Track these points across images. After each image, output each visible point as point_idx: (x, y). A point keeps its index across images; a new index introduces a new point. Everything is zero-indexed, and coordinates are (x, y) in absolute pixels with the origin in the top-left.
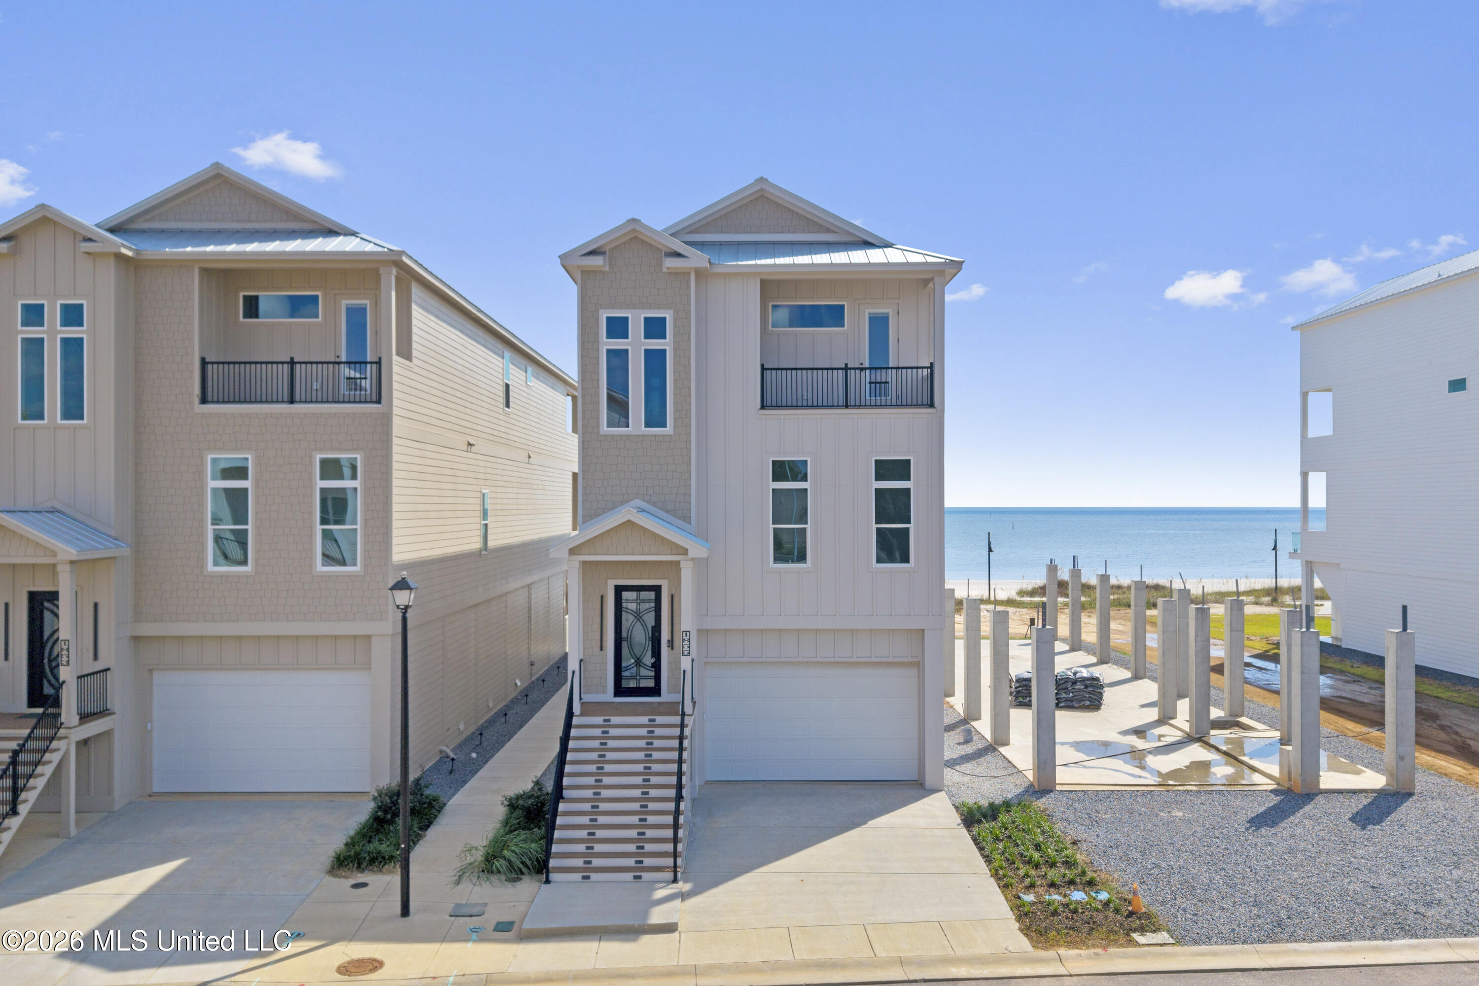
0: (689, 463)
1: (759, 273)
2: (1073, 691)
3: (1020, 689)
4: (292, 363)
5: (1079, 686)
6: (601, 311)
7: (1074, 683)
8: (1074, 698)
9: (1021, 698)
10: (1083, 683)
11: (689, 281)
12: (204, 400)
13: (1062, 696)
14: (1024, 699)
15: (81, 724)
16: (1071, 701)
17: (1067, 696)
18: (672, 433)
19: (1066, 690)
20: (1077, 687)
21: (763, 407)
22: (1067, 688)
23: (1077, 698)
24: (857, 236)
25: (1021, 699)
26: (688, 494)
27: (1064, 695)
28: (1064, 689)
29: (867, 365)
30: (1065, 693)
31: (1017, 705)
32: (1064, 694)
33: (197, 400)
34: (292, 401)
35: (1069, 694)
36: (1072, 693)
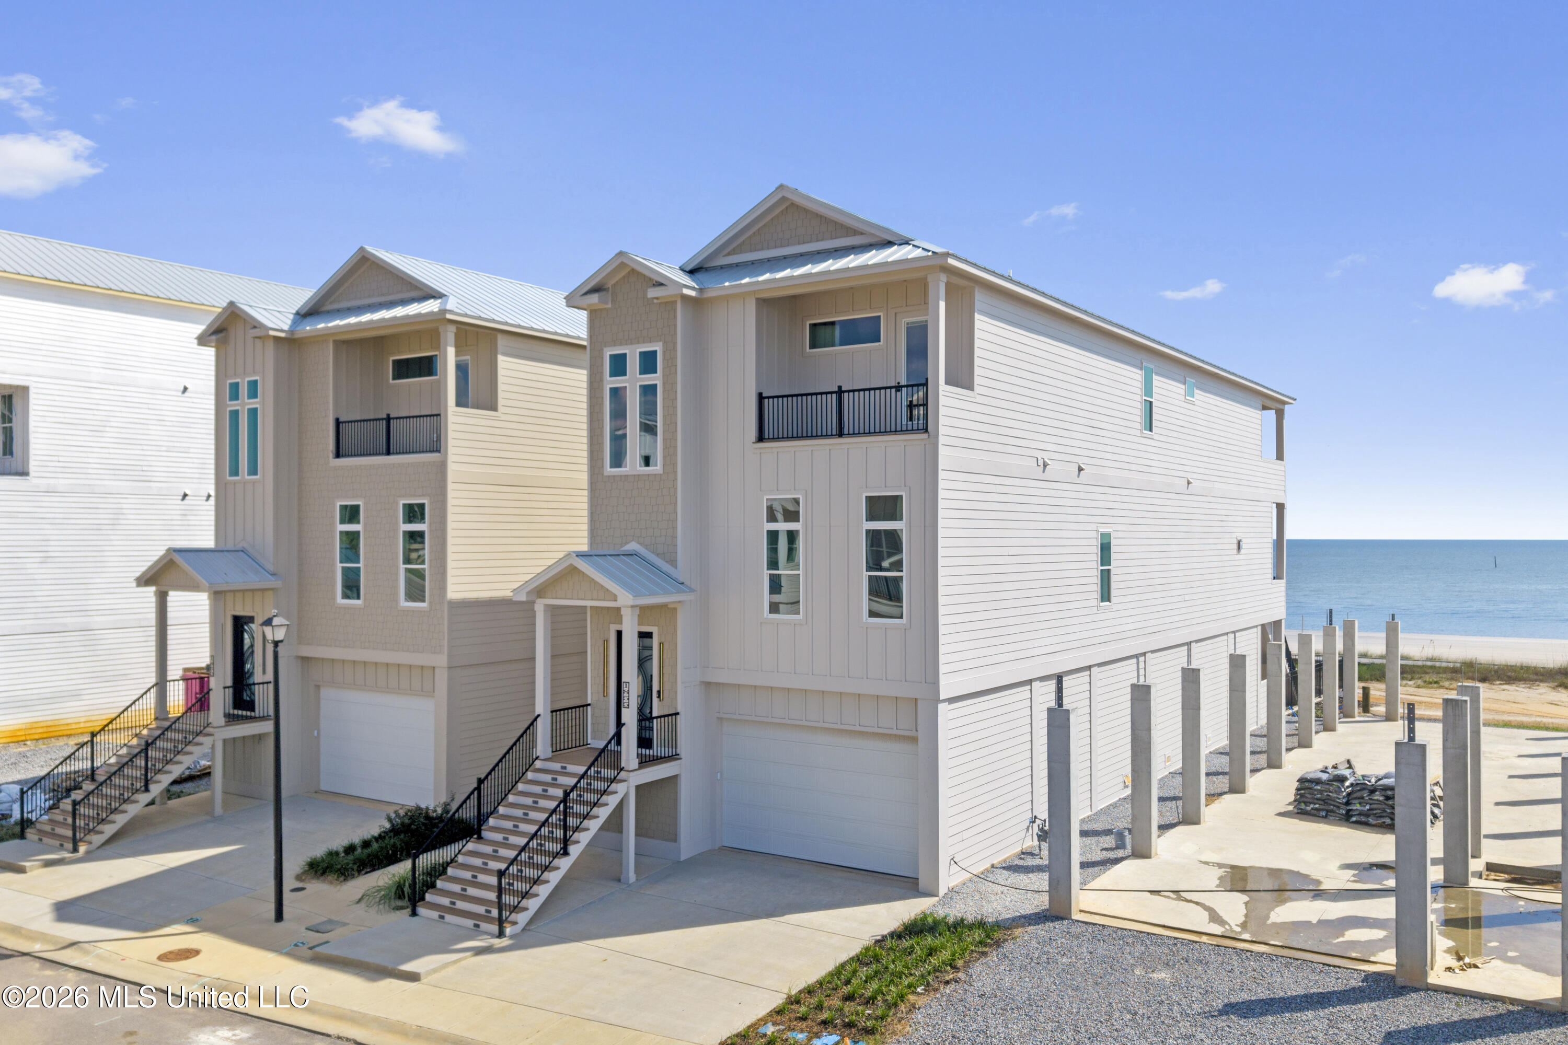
0: (676, 504)
1: (754, 292)
2: (1371, 802)
3: (1303, 792)
4: (388, 419)
5: (1378, 796)
6: (605, 349)
7: (1372, 791)
8: (1371, 812)
9: (1303, 804)
10: (1383, 793)
11: (675, 311)
12: (338, 455)
13: (1354, 808)
14: (1306, 806)
15: (226, 726)
16: (1367, 816)
17: (1363, 808)
18: (661, 472)
19: (1362, 801)
20: (1375, 798)
21: (761, 438)
22: (1363, 798)
23: (1375, 812)
24: (877, 236)
25: (1303, 806)
26: (674, 537)
27: (1358, 807)
28: (1359, 798)
29: (904, 382)
30: (1360, 803)
31: (1298, 813)
32: (1358, 805)
33: (331, 455)
34: (388, 453)
35: (1365, 806)
36: (1371, 804)
